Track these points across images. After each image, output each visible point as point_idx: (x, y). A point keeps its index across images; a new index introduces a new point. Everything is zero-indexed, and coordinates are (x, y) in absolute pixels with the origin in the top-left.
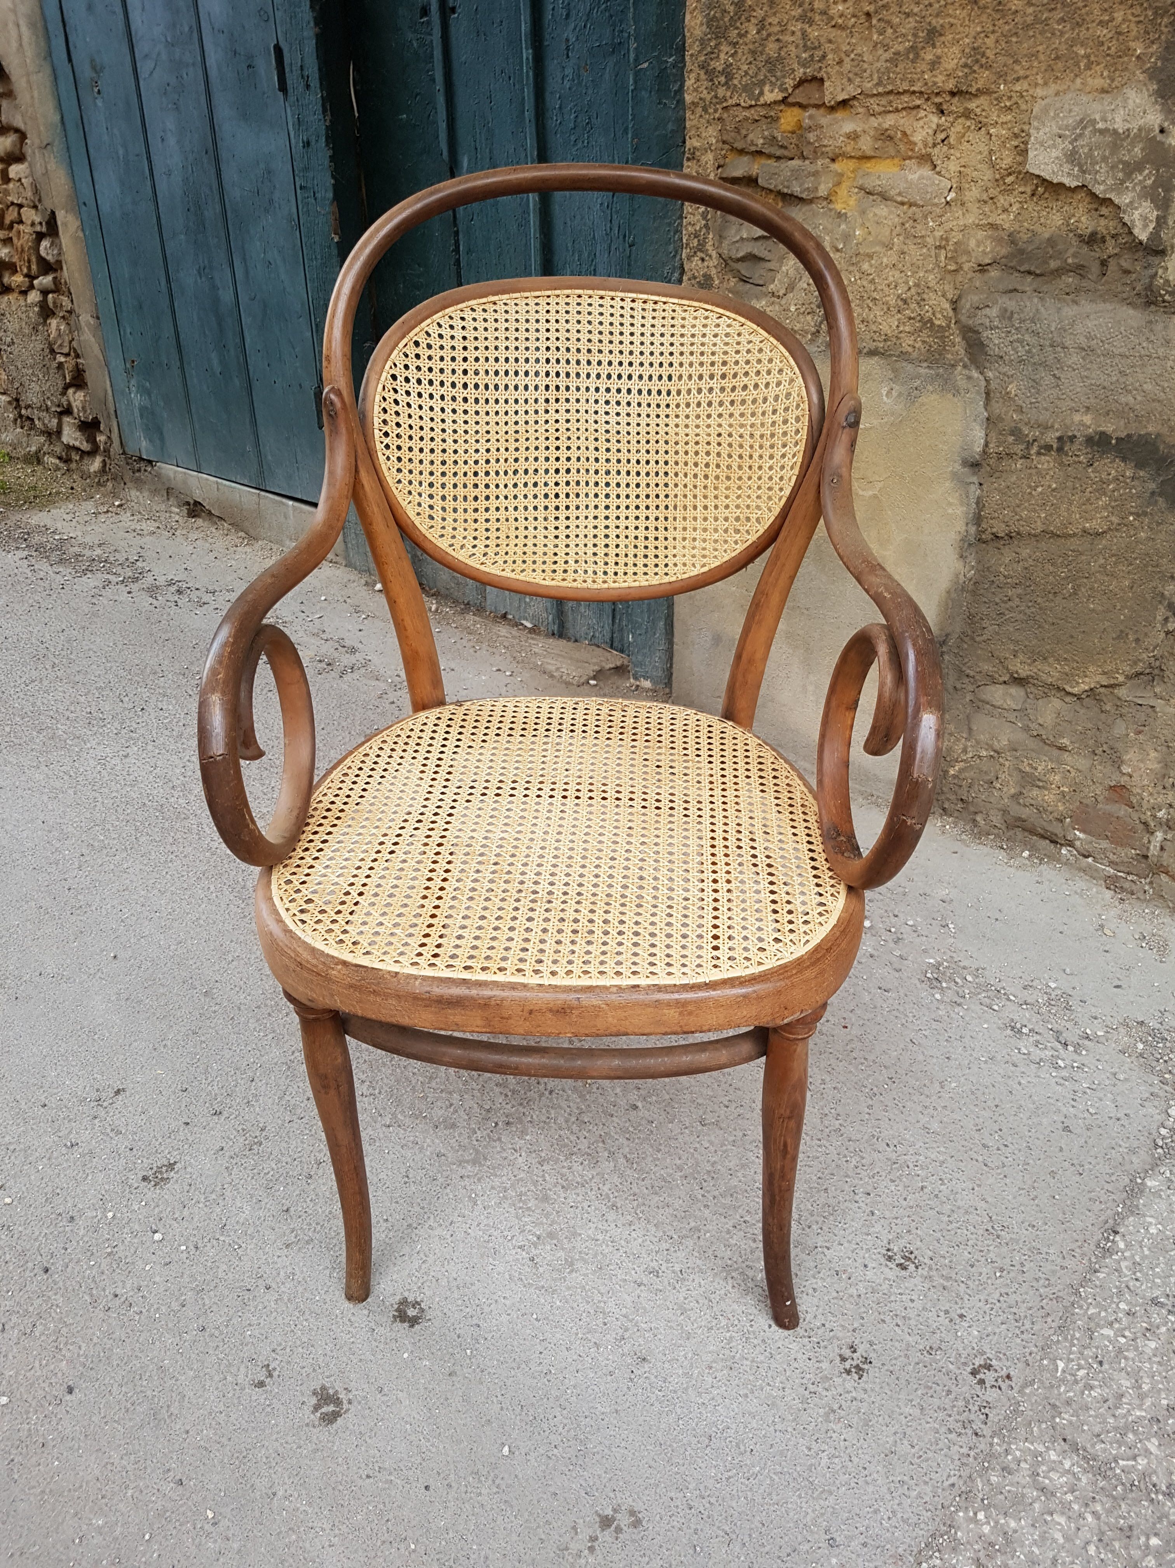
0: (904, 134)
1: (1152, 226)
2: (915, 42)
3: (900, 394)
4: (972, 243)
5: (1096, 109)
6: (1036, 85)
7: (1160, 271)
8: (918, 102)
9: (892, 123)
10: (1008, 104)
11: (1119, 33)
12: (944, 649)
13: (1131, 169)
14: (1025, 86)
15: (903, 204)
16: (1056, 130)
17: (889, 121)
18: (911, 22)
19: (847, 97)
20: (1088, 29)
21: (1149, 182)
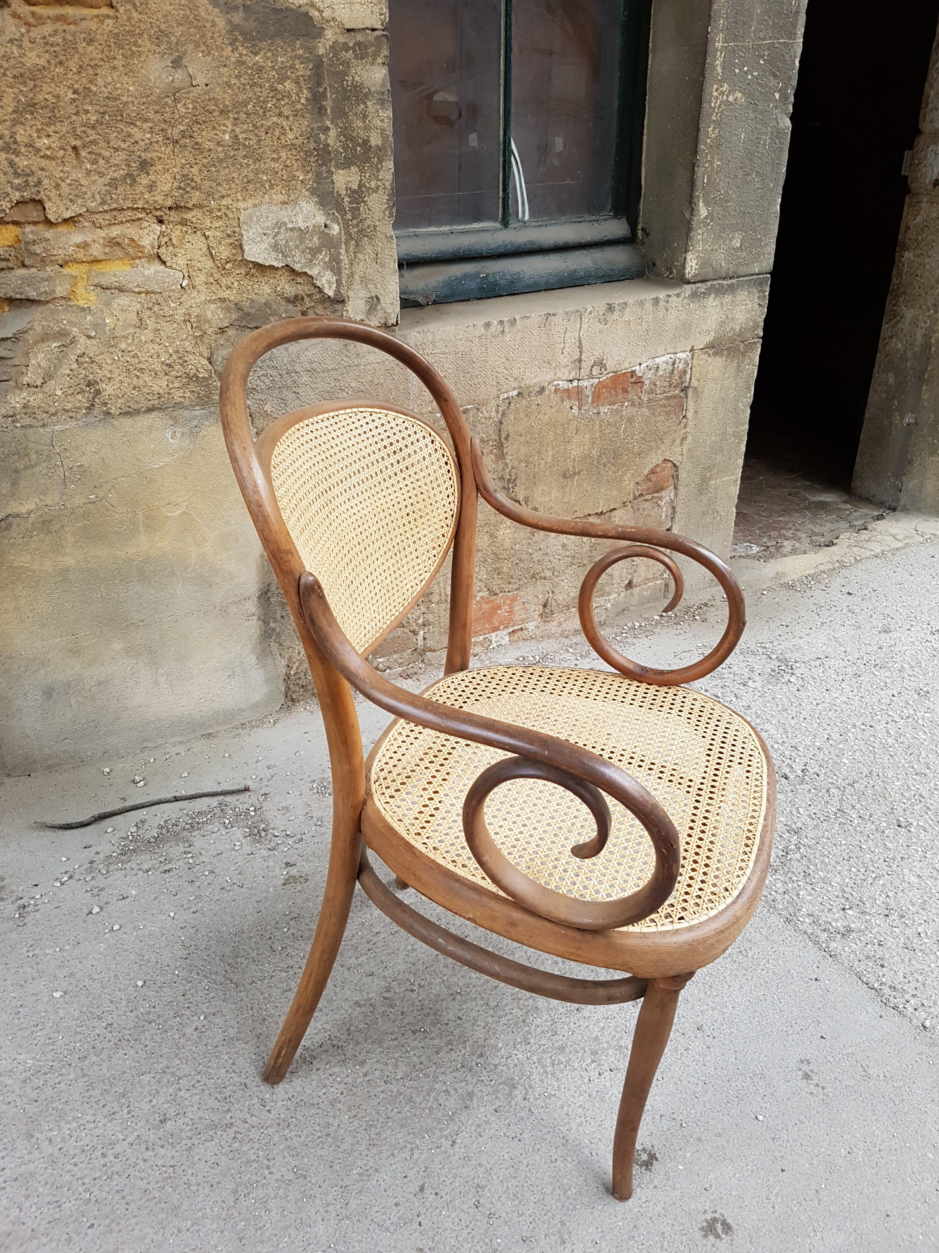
0: (132, 240)
1: (334, 286)
2: (129, 171)
3: (183, 434)
4: (209, 314)
5: (284, 215)
6: (238, 200)
7: (345, 313)
8: (140, 216)
9: (119, 233)
10: (219, 214)
11: (287, 166)
12: (269, 595)
13: (315, 251)
14: (230, 202)
15: (140, 293)
16: (261, 231)
17: (115, 231)
18: (122, 155)
19: (73, 215)
20: (265, 163)
21: (327, 259)
